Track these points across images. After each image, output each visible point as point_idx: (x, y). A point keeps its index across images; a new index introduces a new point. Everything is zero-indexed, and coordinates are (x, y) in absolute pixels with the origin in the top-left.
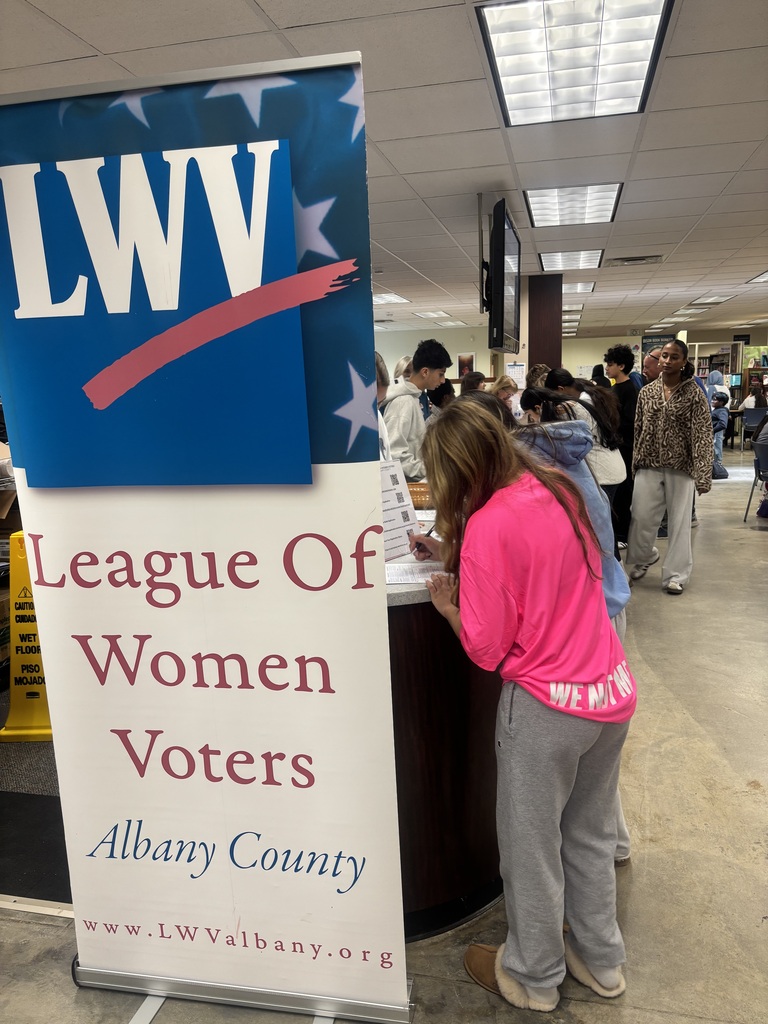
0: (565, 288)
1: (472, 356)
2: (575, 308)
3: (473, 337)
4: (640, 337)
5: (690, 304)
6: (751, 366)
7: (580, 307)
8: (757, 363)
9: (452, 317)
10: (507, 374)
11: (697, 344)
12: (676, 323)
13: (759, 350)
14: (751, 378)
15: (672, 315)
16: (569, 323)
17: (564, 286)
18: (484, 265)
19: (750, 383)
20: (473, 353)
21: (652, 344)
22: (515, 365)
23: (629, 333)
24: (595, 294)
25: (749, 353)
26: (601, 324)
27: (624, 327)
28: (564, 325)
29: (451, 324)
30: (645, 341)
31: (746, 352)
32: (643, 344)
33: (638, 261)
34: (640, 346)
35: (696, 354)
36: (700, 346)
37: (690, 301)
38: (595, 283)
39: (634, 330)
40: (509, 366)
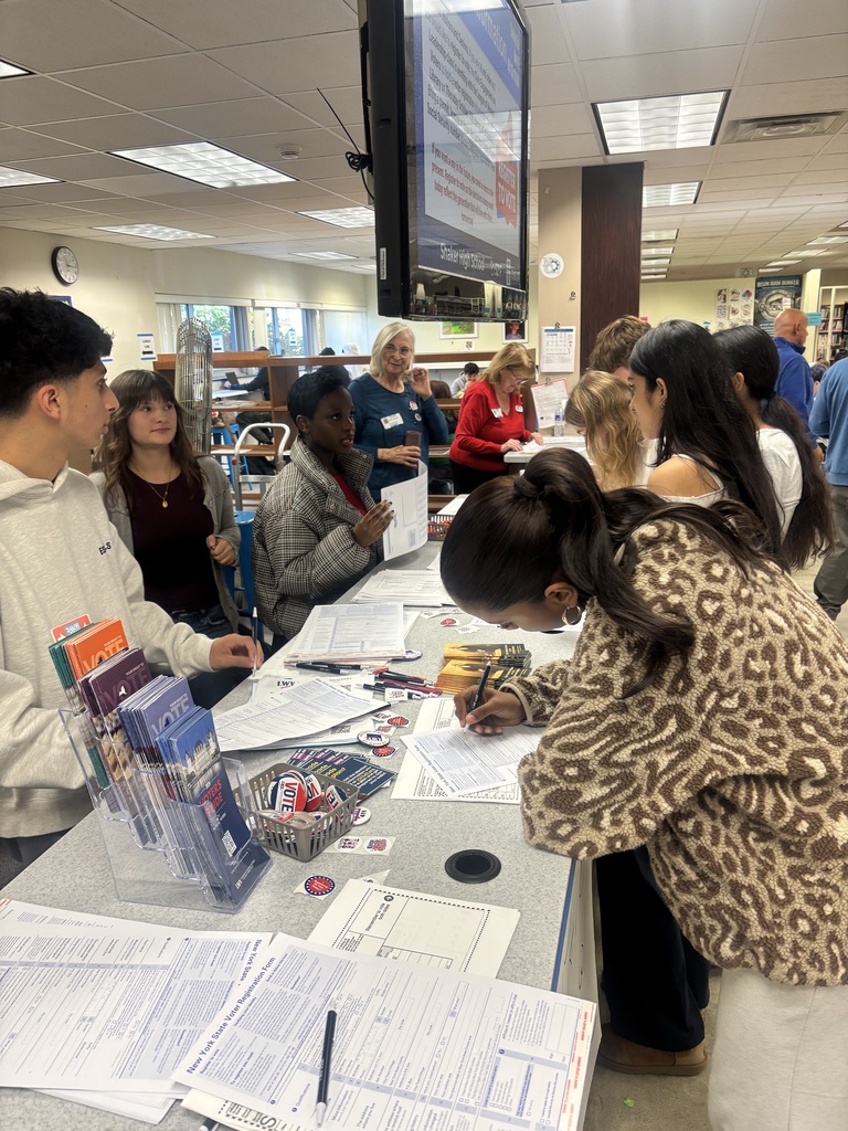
0: (649, 196)
2: (665, 236)
4: (754, 279)
5: (837, 229)
7: (672, 235)
11: (834, 288)
12: (804, 259)
15: (804, 247)
16: (652, 260)
17: (645, 190)
21: (770, 288)
22: (557, 330)
23: (738, 273)
24: (700, 208)
26: (700, 262)
27: (732, 266)
28: (643, 263)
30: (759, 285)
32: (757, 288)
33: (792, 127)
34: (753, 291)
35: (833, 301)
36: (837, 290)
37: (835, 226)
38: (701, 183)
39: (745, 270)
40: (546, 331)
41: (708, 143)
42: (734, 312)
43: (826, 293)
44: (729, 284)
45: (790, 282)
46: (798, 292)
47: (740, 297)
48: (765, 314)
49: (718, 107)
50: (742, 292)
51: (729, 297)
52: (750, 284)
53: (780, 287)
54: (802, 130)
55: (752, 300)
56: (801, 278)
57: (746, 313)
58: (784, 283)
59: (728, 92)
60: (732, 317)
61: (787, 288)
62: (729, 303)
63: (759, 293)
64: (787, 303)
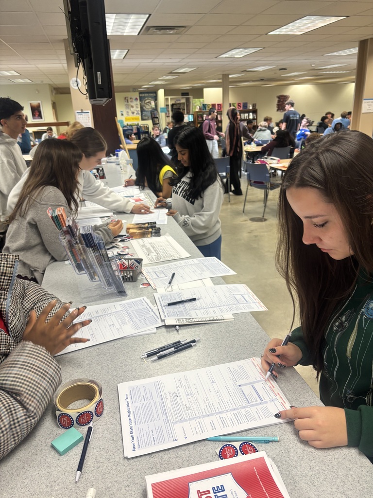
1: (39, 104)
3: (37, 90)
4: (138, 93)
5: (170, 73)
6: (197, 110)
8: (200, 108)
9: (21, 76)
10: (78, 120)
11: (169, 97)
13: (200, 101)
14: (198, 116)
15: (157, 80)
18: (69, 12)
19: (198, 119)
20: (39, 101)
21: (145, 97)
22: (82, 112)
23: (131, 90)
25: (195, 103)
27: (130, 87)
29: (21, 81)
30: (141, 95)
31: (194, 102)
32: (140, 97)
33: (168, 31)
34: (138, 98)
35: (170, 103)
36: (171, 98)
37: (170, 71)
38: (129, 50)
39: (134, 89)
40: (78, 113)
41: (137, 34)
42: (132, 107)
43: (167, 100)
44: (129, 95)
45: (152, 95)
46: (156, 99)
47: (134, 101)
48: (144, 108)
49: (145, 20)
50: (134, 98)
51: (129, 100)
52: (137, 95)
53: (148, 96)
54: (172, 32)
55: (138, 102)
56: (156, 93)
57: (137, 107)
58: (150, 95)
59: (150, 15)
60: (132, 109)
61: (151, 97)
62: (130, 103)
63: (141, 99)
64: (153, 103)
